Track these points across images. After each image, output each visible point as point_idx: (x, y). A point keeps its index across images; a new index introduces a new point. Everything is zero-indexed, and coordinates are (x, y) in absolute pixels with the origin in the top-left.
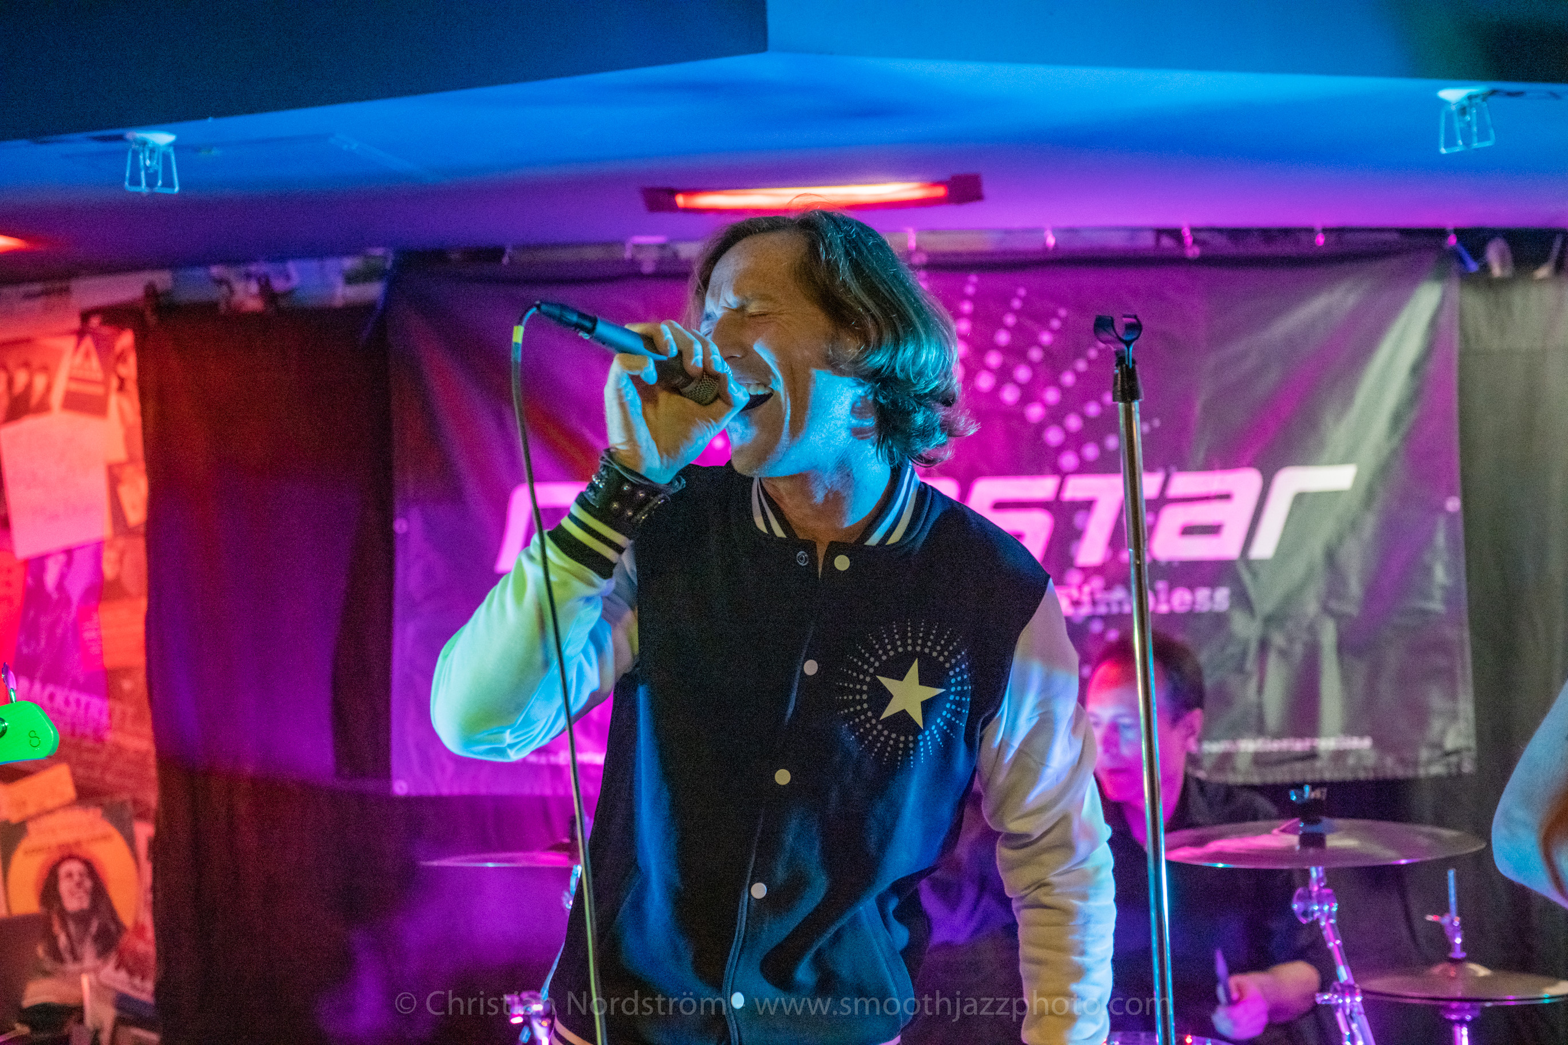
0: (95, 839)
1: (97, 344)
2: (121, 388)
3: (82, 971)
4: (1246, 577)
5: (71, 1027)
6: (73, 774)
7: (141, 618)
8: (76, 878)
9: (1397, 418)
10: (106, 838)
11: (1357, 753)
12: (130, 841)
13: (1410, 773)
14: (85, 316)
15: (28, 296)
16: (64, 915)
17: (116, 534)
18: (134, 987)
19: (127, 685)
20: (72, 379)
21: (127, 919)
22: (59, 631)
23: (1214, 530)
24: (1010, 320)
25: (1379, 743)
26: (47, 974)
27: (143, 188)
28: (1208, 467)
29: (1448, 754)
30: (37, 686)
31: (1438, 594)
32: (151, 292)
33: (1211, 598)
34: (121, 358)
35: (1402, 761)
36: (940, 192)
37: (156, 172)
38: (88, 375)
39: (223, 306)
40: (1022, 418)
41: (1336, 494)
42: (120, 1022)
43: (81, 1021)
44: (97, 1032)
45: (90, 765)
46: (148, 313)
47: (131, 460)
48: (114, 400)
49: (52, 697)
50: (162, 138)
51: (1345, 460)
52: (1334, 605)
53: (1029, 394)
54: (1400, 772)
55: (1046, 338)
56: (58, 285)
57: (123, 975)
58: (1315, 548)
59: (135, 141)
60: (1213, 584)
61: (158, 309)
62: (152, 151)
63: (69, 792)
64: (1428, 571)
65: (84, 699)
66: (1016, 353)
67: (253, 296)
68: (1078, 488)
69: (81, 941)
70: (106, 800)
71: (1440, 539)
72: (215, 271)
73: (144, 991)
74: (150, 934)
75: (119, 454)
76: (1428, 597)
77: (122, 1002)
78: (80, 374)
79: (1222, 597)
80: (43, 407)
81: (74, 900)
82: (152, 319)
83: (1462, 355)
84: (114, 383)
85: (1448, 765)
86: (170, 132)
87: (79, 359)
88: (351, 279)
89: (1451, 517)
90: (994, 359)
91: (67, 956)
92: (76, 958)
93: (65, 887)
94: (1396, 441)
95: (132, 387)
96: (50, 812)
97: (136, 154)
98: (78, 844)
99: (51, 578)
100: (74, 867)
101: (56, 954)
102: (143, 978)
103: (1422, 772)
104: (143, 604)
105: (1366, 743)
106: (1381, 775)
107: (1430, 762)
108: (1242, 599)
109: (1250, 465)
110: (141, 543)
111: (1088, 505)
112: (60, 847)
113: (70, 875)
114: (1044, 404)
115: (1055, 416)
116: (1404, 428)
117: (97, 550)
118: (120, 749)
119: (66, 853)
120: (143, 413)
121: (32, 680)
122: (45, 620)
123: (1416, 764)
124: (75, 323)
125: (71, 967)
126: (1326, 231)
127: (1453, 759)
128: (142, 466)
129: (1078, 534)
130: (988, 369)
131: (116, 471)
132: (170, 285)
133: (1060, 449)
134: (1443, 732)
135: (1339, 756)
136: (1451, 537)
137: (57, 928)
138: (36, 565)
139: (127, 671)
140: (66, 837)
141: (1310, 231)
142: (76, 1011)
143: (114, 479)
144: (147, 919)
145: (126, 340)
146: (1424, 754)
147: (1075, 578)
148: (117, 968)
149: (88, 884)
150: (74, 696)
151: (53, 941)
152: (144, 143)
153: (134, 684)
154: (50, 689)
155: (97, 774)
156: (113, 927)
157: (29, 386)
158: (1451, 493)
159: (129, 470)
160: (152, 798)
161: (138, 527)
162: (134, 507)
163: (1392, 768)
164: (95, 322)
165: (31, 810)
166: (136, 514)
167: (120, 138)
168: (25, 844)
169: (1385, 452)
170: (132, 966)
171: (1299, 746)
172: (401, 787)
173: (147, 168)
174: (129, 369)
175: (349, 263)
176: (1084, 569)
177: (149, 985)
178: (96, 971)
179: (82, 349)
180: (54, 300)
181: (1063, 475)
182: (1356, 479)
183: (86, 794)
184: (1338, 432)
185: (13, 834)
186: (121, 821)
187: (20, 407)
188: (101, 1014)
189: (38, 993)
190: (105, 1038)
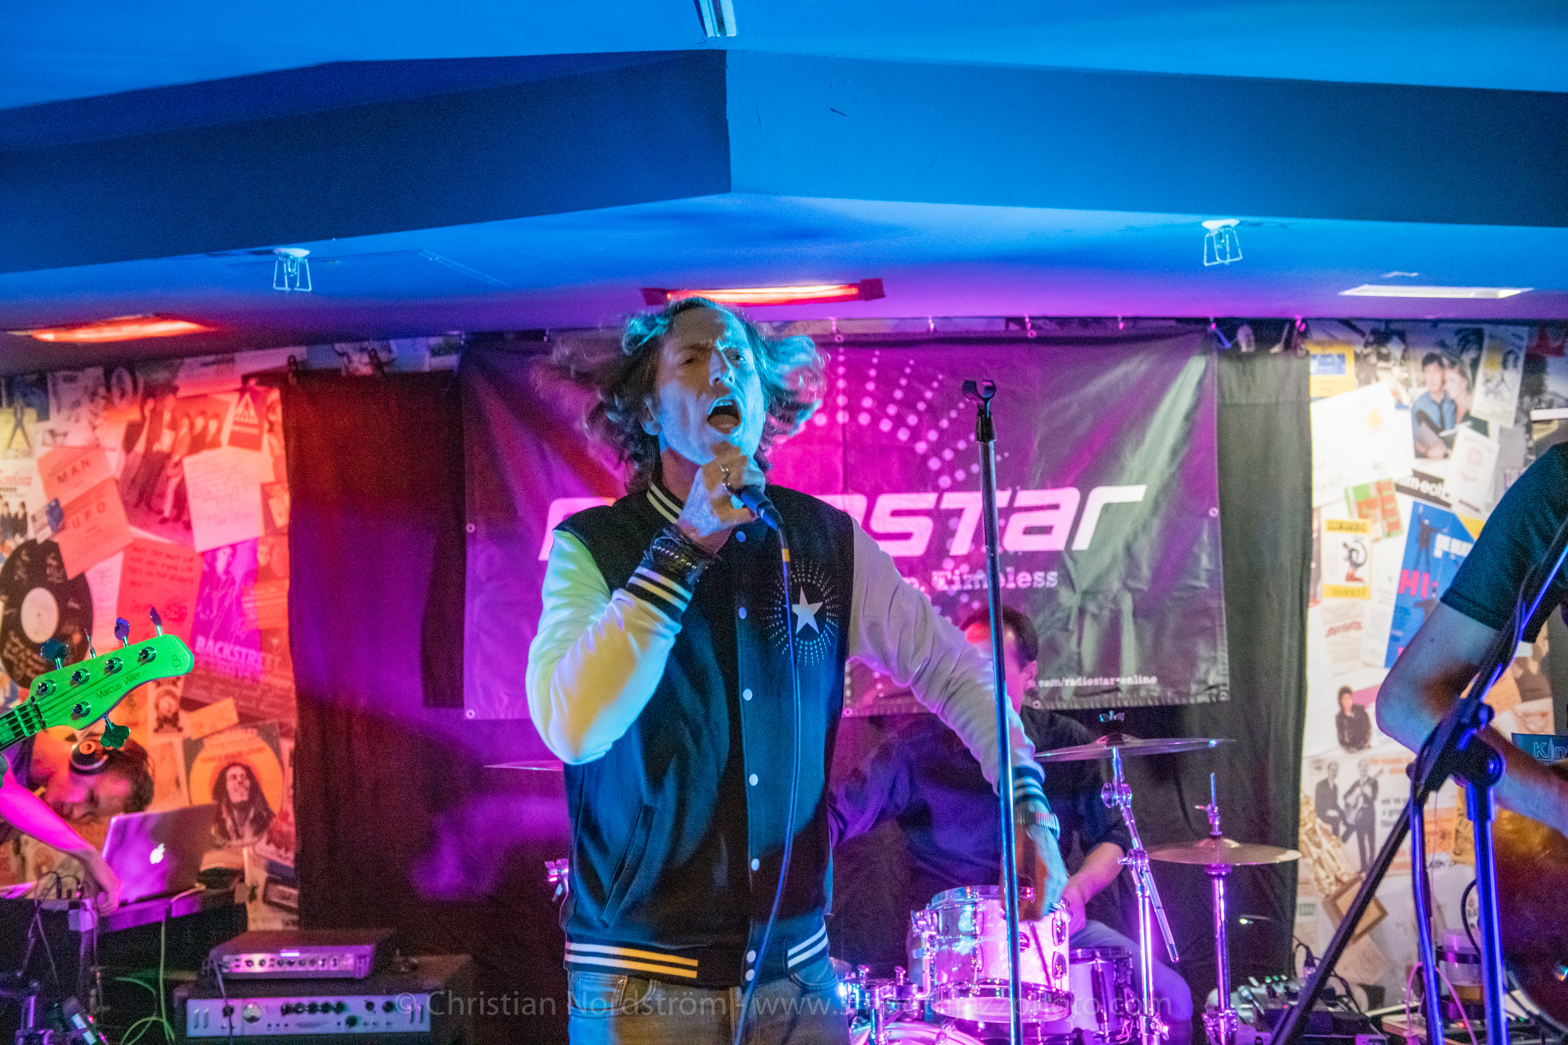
0: (252, 751)
1: (254, 399)
2: (271, 430)
3: (243, 846)
4: (1070, 564)
5: (235, 884)
6: (237, 705)
7: (285, 593)
8: (239, 779)
9: (1175, 452)
10: (260, 750)
11: (1147, 687)
12: (278, 752)
13: (1184, 701)
14: (246, 378)
15: (206, 364)
16: (230, 806)
17: (267, 535)
18: (280, 856)
19: (275, 641)
20: (236, 423)
21: (275, 808)
22: (226, 604)
23: (1047, 530)
24: (903, 382)
25: (1162, 680)
26: (218, 847)
27: (287, 288)
28: (1043, 486)
29: (1211, 688)
30: (211, 642)
31: (1203, 575)
32: (292, 361)
33: (1045, 578)
34: (271, 408)
35: (1179, 693)
36: (854, 291)
37: (295, 276)
38: (247, 421)
39: (344, 373)
40: (913, 451)
41: (1133, 504)
42: (270, 881)
43: (242, 880)
44: (254, 889)
45: (249, 699)
46: (290, 375)
47: (278, 481)
48: (266, 438)
49: (221, 650)
50: (299, 253)
51: (1138, 482)
52: (1131, 583)
53: (916, 434)
54: (1177, 702)
55: (929, 395)
56: (227, 356)
57: (272, 848)
58: (1118, 544)
59: (280, 254)
60: (1046, 569)
61: (297, 374)
62: (293, 261)
63: (234, 718)
64: (1197, 559)
65: (244, 651)
66: (908, 404)
67: (366, 364)
68: (951, 501)
69: (243, 825)
70: (260, 723)
71: (1205, 537)
72: (339, 347)
73: (287, 859)
74: (291, 819)
75: (270, 477)
76: (1197, 578)
77: (272, 867)
78: (242, 420)
79: (1053, 576)
80: (215, 444)
81: (237, 795)
82: (292, 380)
83: (1222, 407)
84: (266, 426)
85: (1210, 696)
86: (306, 248)
87: (241, 409)
88: (435, 352)
89: (1213, 520)
90: (892, 410)
91: (232, 834)
92: (239, 836)
93: (231, 785)
94: (1174, 468)
95: (278, 428)
96: (219, 732)
97: (281, 264)
98: (240, 754)
99: (221, 565)
100: (237, 771)
101: (224, 833)
102: (287, 850)
103: (1192, 701)
104: (287, 583)
105: (1154, 680)
106: (1164, 703)
107: (1197, 694)
108: (1067, 579)
109: (1072, 485)
110: (285, 540)
111: (959, 513)
112: (226, 757)
113: (234, 777)
114: (927, 441)
115: (936, 450)
116: (1179, 458)
117: (253, 546)
118: (270, 687)
119: (231, 761)
120: (287, 447)
121: (207, 638)
122: (216, 595)
123: (1188, 695)
124: (238, 385)
125: (234, 842)
126: (1124, 319)
127: (1214, 691)
128: (286, 485)
129: (952, 533)
130: (889, 417)
131: (267, 488)
132: (306, 357)
133: (939, 473)
134: (1207, 672)
135: (1135, 689)
136: (1213, 535)
137: (225, 815)
138: (211, 556)
139: (274, 632)
140: (232, 750)
141: (1115, 319)
142: (238, 874)
143: (266, 494)
144: (289, 808)
145: (275, 395)
146: (1194, 688)
147: (949, 564)
148: (268, 842)
149: (247, 783)
150: (237, 648)
151: (221, 822)
152: (287, 256)
153: (280, 641)
154: (219, 644)
155: (253, 705)
156: (265, 814)
157: (205, 428)
158: (1212, 504)
159: (277, 488)
160: (293, 722)
161: (283, 528)
162: (280, 515)
163: (1171, 697)
164: (252, 382)
165: (207, 731)
166: (282, 520)
167: (270, 252)
168: (202, 755)
169: (1167, 475)
170: (278, 841)
171: (1106, 682)
172: (470, 714)
173: (289, 274)
174: (277, 416)
175: (435, 341)
176: (954, 558)
177: (291, 855)
178: (253, 845)
179: (244, 402)
180: (223, 367)
181: (941, 492)
182: (1146, 495)
183: (246, 719)
184: (1133, 462)
185: (192, 749)
186: (270, 739)
187: (199, 443)
188: (256, 875)
189: (212, 861)
190: (259, 892)
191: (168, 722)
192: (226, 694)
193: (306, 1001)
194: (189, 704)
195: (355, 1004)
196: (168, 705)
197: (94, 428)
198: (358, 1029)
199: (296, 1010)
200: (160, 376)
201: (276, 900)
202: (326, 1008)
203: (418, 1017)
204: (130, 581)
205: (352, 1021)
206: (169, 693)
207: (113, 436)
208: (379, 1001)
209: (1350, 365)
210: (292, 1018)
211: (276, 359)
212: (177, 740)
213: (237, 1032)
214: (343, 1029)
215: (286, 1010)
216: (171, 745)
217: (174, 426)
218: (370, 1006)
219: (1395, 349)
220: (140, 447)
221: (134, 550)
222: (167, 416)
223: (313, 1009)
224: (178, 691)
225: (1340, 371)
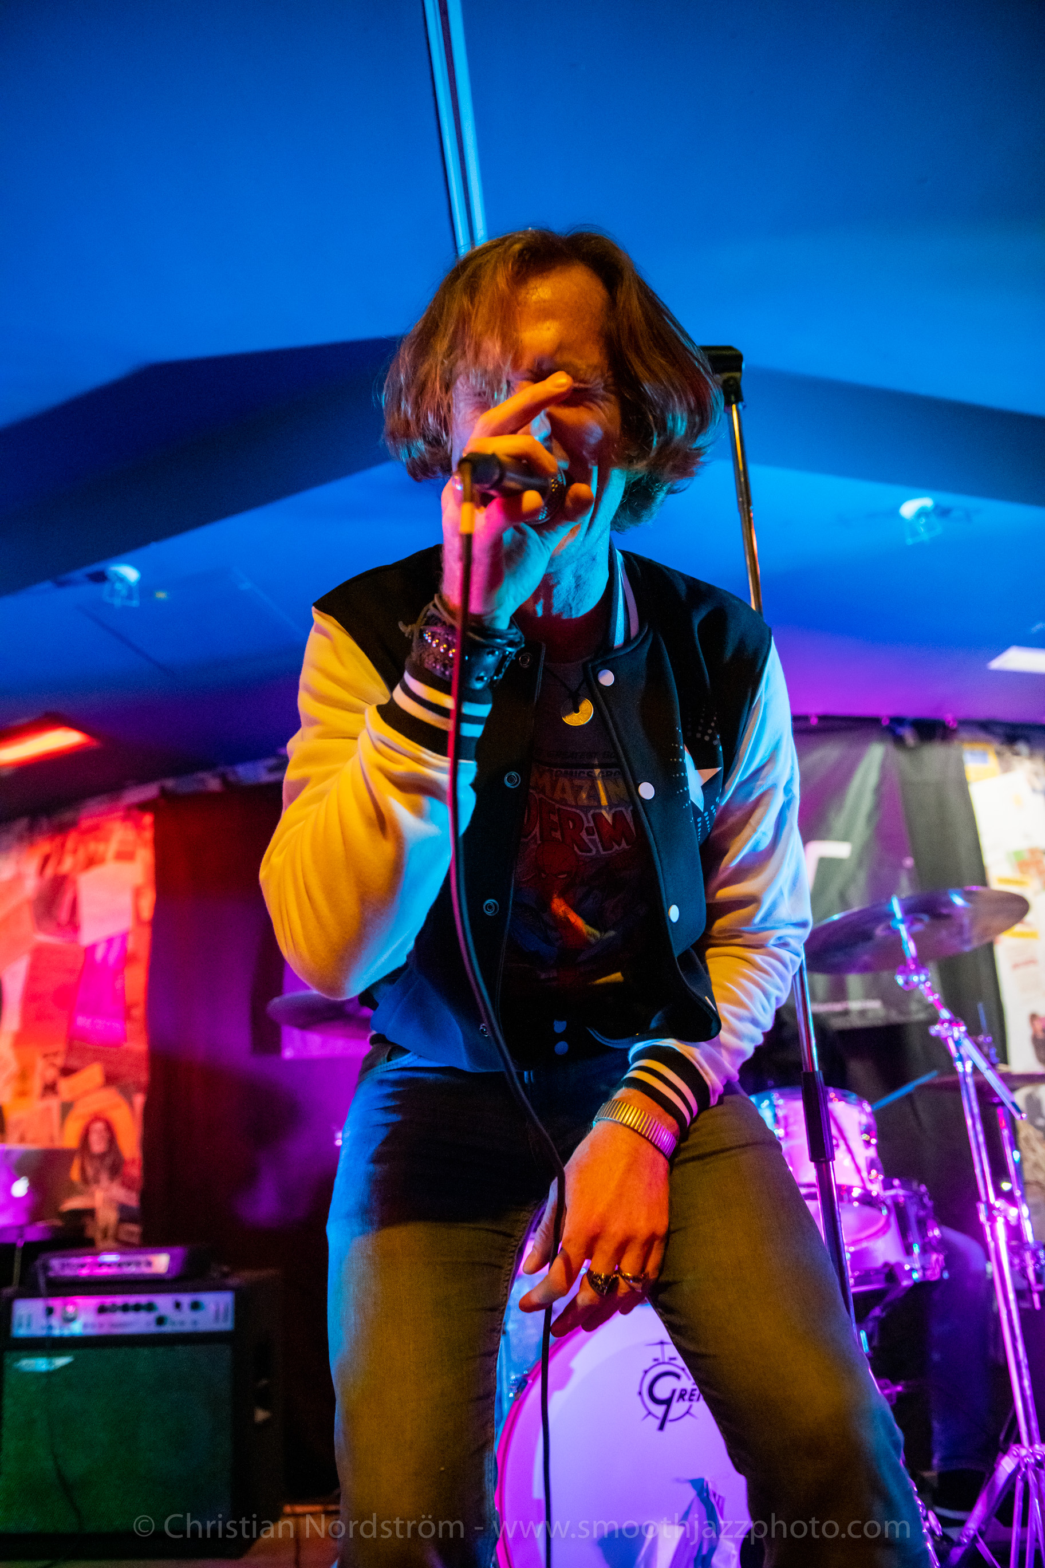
0: (112, 1107)
1: (133, 823)
6: (104, 1068)
8: (100, 1132)
9: (870, 817)
10: (118, 1105)
11: (874, 1010)
12: (131, 1104)
13: (907, 1019)
14: (130, 808)
15: (102, 802)
16: (93, 1157)
17: (135, 926)
19: (135, 1012)
20: (118, 843)
25: (887, 1002)
26: (80, 1193)
32: (163, 792)
35: (901, 1012)
38: (128, 841)
39: (199, 793)
41: (843, 859)
42: (122, 1220)
45: (112, 1062)
46: (160, 801)
47: (147, 883)
48: (139, 852)
50: (130, 577)
51: (845, 838)
54: (899, 1019)
58: (834, 891)
62: (124, 579)
63: (101, 1079)
67: (217, 783)
69: (101, 1171)
70: (121, 1082)
71: (905, 881)
72: (199, 775)
73: (131, 1199)
75: (141, 881)
78: (124, 841)
80: (103, 860)
81: (98, 1145)
82: (162, 805)
83: (903, 784)
84: (141, 842)
87: (123, 832)
89: (909, 870)
91: (92, 1181)
93: (93, 1137)
94: (872, 830)
95: (151, 845)
96: (86, 1093)
99: (99, 954)
100: (99, 1126)
101: (85, 1180)
103: (911, 1018)
104: (147, 964)
105: (878, 1003)
107: (918, 1012)
110: (148, 929)
113: (97, 1130)
116: (874, 823)
117: (124, 937)
118: (128, 1052)
119: (96, 1116)
123: (907, 1013)
124: (123, 813)
126: (817, 716)
128: (152, 886)
131: (138, 890)
132: (173, 786)
135: (863, 1013)
136: (911, 880)
138: (91, 949)
139: (135, 1005)
142: (92, 1214)
143: (137, 893)
144: (138, 1153)
145: (148, 819)
146: (914, 1006)
149: (106, 1135)
151: (84, 1171)
153: (138, 1012)
155: (116, 1067)
156: (119, 1161)
157: (96, 850)
158: (906, 855)
159: (145, 889)
160: (144, 1077)
161: (147, 920)
163: (895, 1017)
165: (79, 1092)
166: (147, 911)
168: (74, 1113)
169: (866, 835)
171: (838, 1007)
172: (288, 1053)
174: (148, 835)
178: (107, 1190)
179: (126, 826)
182: (852, 852)
183: (111, 1080)
184: (839, 822)
185: (66, 1108)
186: (127, 1094)
187: (92, 862)
188: (107, 1216)
189: (74, 1203)
190: (111, 1232)
191: (50, 1088)
192: (96, 1059)
193: (119, 1300)
194: (67, 1072)
195: (164, 1303)
196: (51, 1074)
197: (18, 862)
198: (167, 1328)
199: (113, 1309)
200: (68, 816)
201: (123, 1237)
202: (137, 1308)
203: (221, 1316)
204: (33, 977)
205: (161, 1321)
206: (53, 1065)
207: (31, 866)
208: (186, 1299)
209: (992, 761)
210: (105, 1318)
211: (150, 791)
212: (54, 1103)
213: (57, 1332)
214: (154, 1329)
215: (102, 1310)
216: (48, 1110)
217: (75, 851)
218: (178, 1305)
219: (1022, 747)
220: (49, 871)
221: (39, 954)
222: (70, 844)
223: (125, 1308)
224: (59, 1061)
225: (985, 761)
